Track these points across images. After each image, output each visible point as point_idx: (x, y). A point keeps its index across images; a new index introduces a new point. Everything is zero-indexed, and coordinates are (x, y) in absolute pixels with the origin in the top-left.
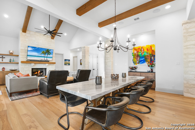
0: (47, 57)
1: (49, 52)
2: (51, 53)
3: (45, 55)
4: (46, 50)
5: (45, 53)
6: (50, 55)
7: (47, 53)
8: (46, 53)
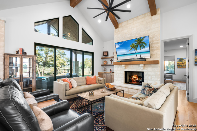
0: (140, 53)
1: (143, 43)
2: (145, 44)
3: (136, 49)
4: (136, 41)
5: (135, 47)
6: (144, 47)
7: (139, 46)
8: (137, 46)
